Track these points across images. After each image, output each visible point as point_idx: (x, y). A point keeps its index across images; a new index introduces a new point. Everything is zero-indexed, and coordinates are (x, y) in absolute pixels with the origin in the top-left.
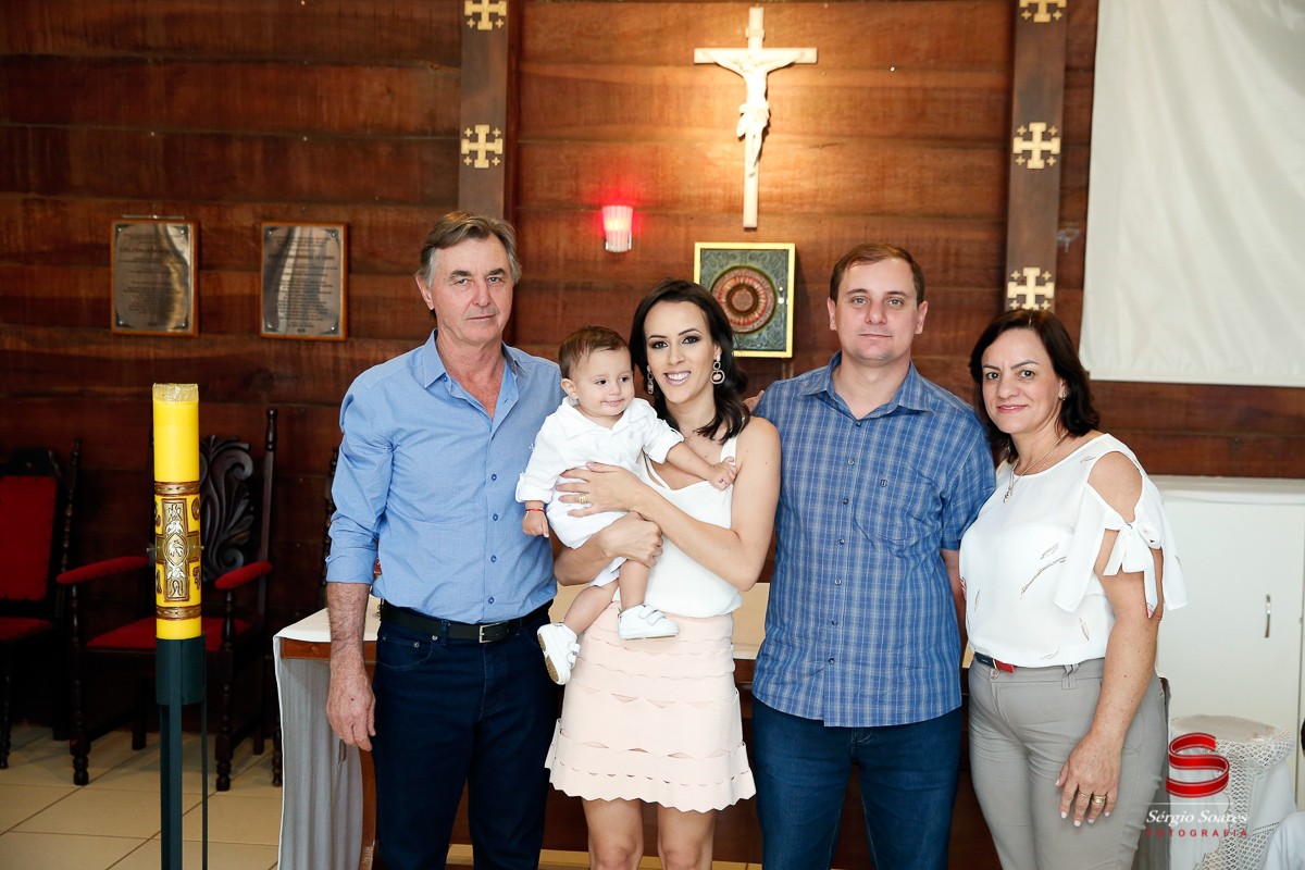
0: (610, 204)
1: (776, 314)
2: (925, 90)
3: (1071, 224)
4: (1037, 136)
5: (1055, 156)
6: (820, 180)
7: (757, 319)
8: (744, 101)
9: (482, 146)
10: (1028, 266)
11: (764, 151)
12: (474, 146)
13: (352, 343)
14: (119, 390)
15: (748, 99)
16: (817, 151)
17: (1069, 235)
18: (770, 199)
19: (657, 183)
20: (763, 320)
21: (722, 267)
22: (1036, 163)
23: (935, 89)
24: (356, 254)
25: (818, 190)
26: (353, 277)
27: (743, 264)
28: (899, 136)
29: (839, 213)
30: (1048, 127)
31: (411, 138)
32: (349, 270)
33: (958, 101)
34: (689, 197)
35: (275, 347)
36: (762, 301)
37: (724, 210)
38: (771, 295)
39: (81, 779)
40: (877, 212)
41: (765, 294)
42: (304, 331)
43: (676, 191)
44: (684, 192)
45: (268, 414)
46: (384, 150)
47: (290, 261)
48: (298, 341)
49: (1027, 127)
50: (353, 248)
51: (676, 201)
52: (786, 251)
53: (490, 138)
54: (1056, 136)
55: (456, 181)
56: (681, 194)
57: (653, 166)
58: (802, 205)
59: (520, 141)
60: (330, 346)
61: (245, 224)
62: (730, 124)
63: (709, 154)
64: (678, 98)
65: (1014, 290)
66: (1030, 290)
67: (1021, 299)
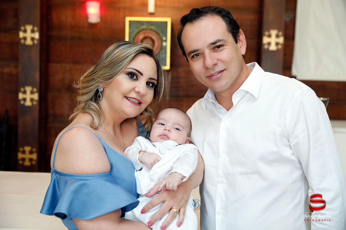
0: (90, 1)
1: (162, 50)
3: (290, 12)
10: (272, 29)
17: (288, 17)
18: (160, 0)
21: (138, 28)
29: (190, 7)
36: (156, 44)
38: (160, 42)
41: (157, 41)
51: (119, 1)
52: (167, 22)
58: (174, 3)
65: (265, 40)
66: (273, 40)
67: (269, 44)
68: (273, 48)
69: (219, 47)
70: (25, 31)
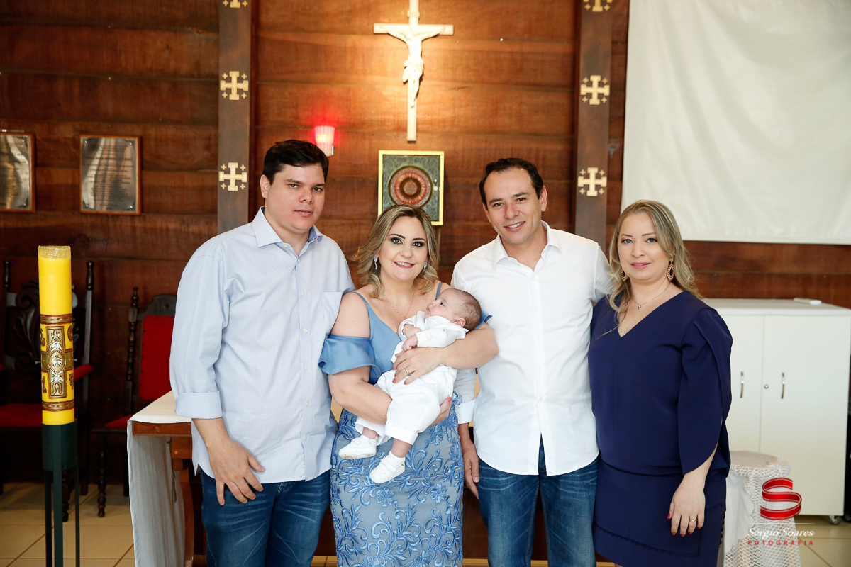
0: (320, 125)
1: (432, 197)
2: (522, 54)
3: (615, 140)
4: (595, 84)
5: (606, 97)
6: (456, 111)
7: (420, 201)
8: (407, 59)
9: (234, 85)
10: (591, 166)
11: (420, 92)
12: (229, 85)
13: (145, 217)
15: (409, 57)
16: (455, 92)
17: (613, 147)
18: (424, 123)
19: (350, 112)
20: (424, 201)
21: (397, 166)
22: (595, 101)
23: (528, 53)
24: (146, 157)
25: (455, 117)
26: (144, 172)
27: (411, 165)
28: (506, 83)
29: (469, 132)
30: (602, 78)
31: (184, 79)
32: (142, 167)
33: (543, 61)
34: (372, 121)
35: (90, 220)
36: (423, 188)
37: (394, 130)
38: (429, 185)
40: (493, 131)
41: (425, 184)
42: (111, 209)
43: (363, 117)
44: (368, 117)
45: (88, 265)
46: (165, 87)
47: (96, 162)
48: (106, 215)
49: (589, 78)
50: (144, 153)
51: (363, 123)
52: (439, 156)
53: (240, 80)
54: (607, 84)
55: (216, 109)
56: (366, 119)
57: (347, 100)
58: (444, 126)
59: (258, 83)
60: (129, 219)
61: (67, 136)
62: (397, 74)
63: (384, 93)
64: (363, 56)
65: (581, 182)
66: (592, 182)
67: (587, 187)
68: (592, 193)
69: (523, 199)
70: (227, 171)
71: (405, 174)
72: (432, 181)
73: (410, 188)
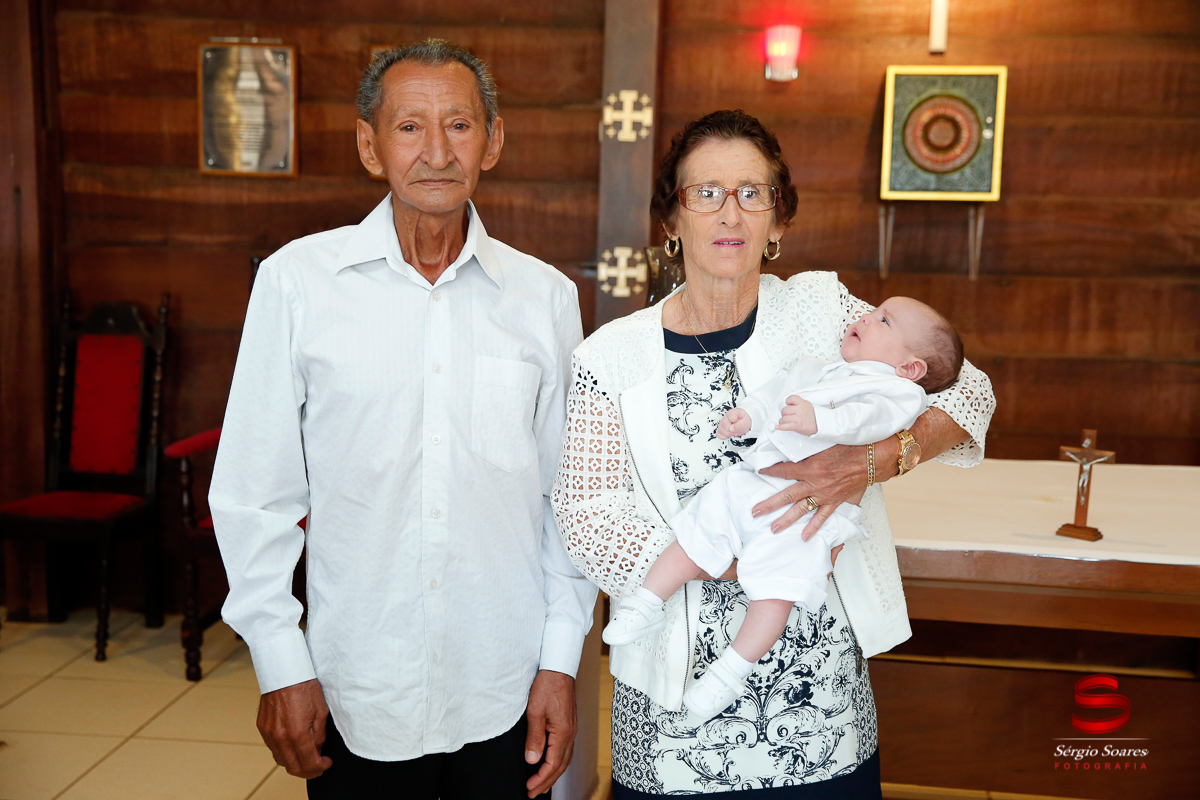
0: (777, 24)
1: (981, 150)
7: (957, 156)
14: (207, 239)
18: (962, 18)
20: (965, 157)
21: (919, 94)
25: (1017, 8)
27: (945, 92)
29: (1043, 32)
34: (866, 16)
36: (965, 135)
37: (906, 32)
38: (975, 128)
39: (194, 674)
40: (1089, 31)
44: (859, 10)
51: (850, 21)
52: (995, 78)
56: (856, 13)
58: (997, 24)
61: (351, 49)
70: (619, 106)
71: (934, 107)
72: (982, 119)
73: (941, 134)
